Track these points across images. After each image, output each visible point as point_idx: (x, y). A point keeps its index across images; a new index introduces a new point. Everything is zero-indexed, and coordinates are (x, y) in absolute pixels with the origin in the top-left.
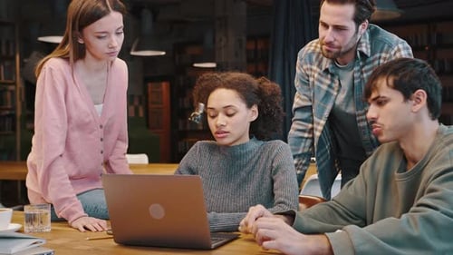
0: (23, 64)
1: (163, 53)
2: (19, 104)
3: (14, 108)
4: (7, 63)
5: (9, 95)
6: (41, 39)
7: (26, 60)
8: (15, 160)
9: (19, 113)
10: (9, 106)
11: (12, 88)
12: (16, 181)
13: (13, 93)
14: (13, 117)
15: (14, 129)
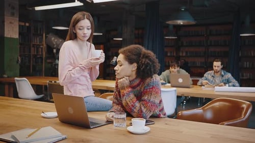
0: (46, 37)
1: (101, 34)
2: (44, 53)
3: (42, 55)
4: (40, 37)
5: (40, 49)
6: (53, 28)
7: (47, 35)
8: (42, 75)
9: (44, 56)
10: (41, 54)
11: (42, 46)
12: (42, 85)
13: (42, 48)
14: (41, 58)
15: (42, 62)
